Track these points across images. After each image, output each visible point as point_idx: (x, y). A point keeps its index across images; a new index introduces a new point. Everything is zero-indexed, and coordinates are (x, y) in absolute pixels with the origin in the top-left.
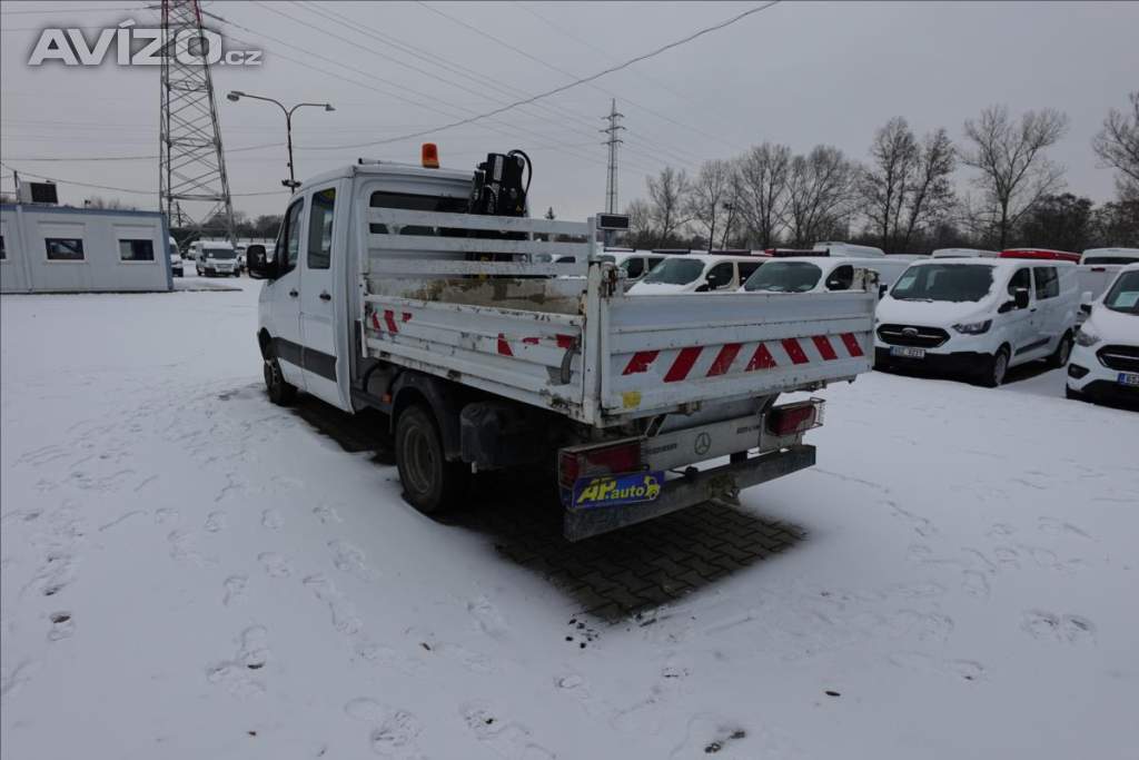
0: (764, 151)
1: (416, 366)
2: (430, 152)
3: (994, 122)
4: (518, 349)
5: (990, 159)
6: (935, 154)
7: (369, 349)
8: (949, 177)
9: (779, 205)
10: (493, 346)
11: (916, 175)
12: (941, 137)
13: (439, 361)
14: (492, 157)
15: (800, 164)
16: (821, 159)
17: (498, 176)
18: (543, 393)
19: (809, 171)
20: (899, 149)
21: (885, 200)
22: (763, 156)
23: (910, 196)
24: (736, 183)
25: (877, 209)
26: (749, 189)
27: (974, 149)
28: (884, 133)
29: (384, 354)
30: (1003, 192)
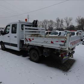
0: (45, 20)
1: (35, 45)
2: (26, 20)
3: (67, 18)
4: (55, 43)
5: (67, 22)
6: (62, 21)
7: (25, 43)
8: (63, 23)
9: (47, 26)
10: (50, 42)
11: (60, 23)
12: (62, 19)
13: (40, 44)
14: (34, 21)
15: (49, 21)
16: (51, 21)
17: (35, 23)
18: (59, 47)
19: (50, 22)
20: (58, 20)
21: (57, 25)
22: (45, 21)
23: (60, 25)
24: (42, 23)
25: (56, 26)
26: (44, 24)
27: (65, 21)
28: (57, 19)
29: (28, 44)
30: (68, 25)
